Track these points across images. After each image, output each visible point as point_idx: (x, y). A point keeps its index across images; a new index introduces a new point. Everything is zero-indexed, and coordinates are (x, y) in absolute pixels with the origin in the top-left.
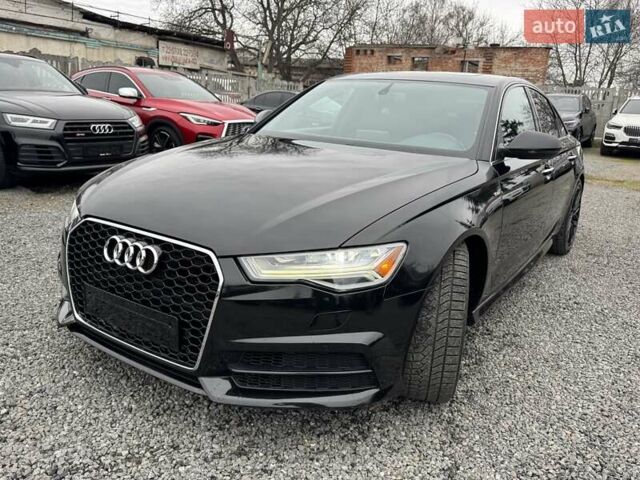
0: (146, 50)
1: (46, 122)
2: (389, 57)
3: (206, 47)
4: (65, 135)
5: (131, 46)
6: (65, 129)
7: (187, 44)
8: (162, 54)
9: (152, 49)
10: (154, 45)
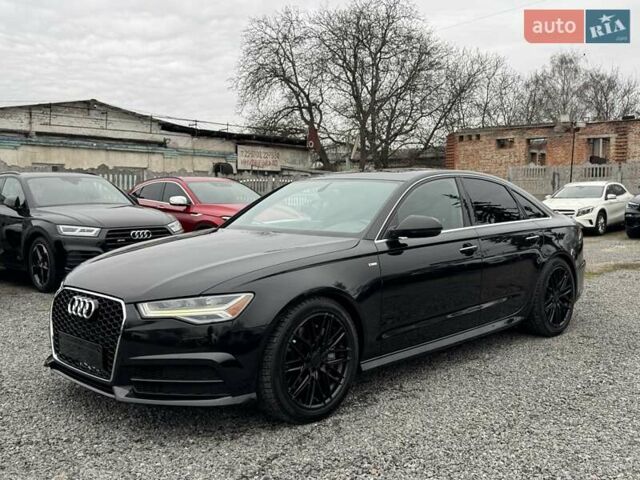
0: (224, 155)
1: (91, 231)
2: (499, 141)
3: (287, 148)
4: (107, 241)
5: (209, 152)
6: (108, 236)
7: (267, 146)
8: (241, 158)
9: (231, 154)
10: (233, 150)
